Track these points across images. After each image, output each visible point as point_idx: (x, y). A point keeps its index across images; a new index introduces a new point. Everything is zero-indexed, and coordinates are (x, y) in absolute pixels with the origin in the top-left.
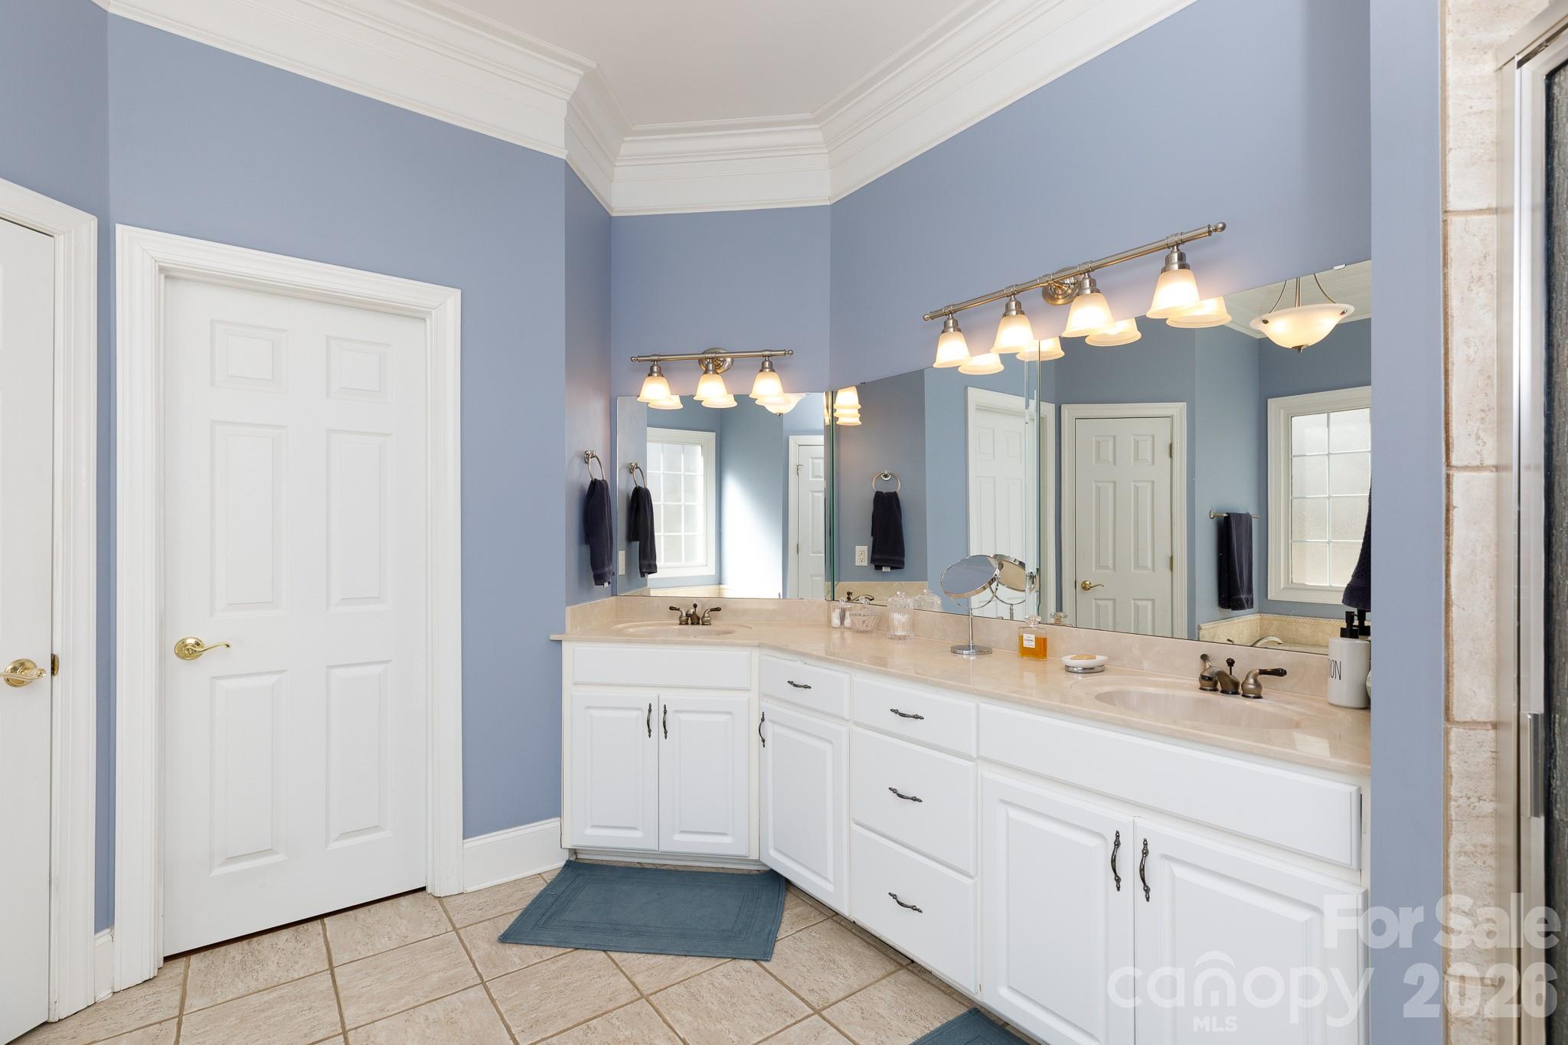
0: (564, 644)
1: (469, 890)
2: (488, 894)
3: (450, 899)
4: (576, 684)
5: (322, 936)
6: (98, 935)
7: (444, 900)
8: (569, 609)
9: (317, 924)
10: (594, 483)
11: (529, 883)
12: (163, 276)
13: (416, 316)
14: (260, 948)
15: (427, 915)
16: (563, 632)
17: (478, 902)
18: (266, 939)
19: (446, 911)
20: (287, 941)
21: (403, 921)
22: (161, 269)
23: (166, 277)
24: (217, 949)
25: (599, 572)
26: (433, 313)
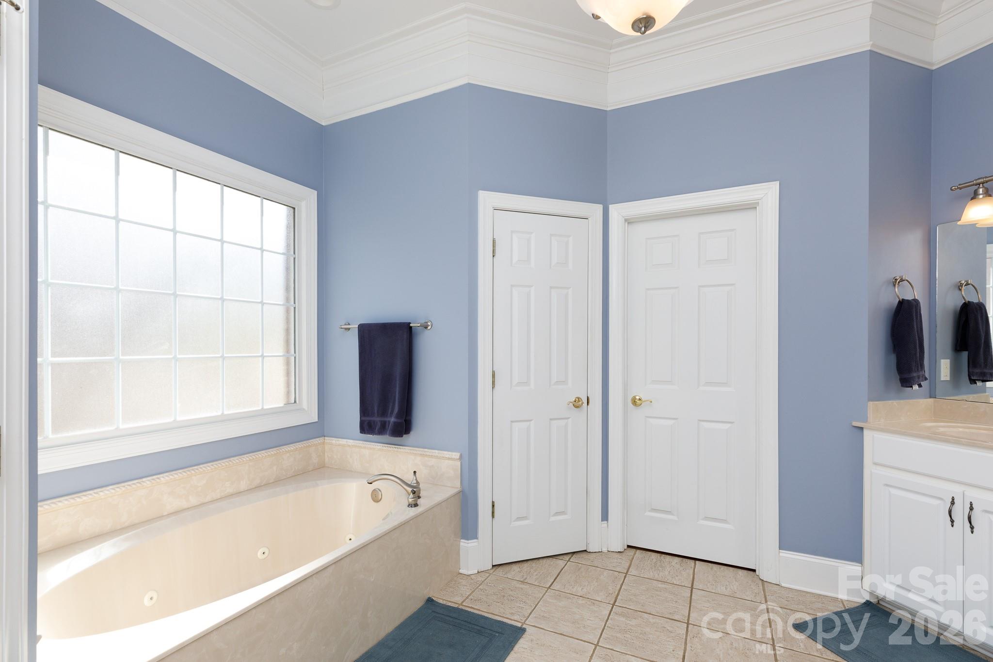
0: (865, 432)
1: (783, 585)
2: (796, 594)
3: (769, 585)
4: (875, 464)
5: (693, 569)
6: (603, 522)
7: (765, 583)
8: (871, 404)
9: (692, 562)
10: (902, 303)
11: (830, 601)
12: (627, 223)
13: (751, 207)
14: (664, 560)
15: (752, 586)
16: (865, 420)
17: (788, 596)
18: (668, 557)
19: (764, 591)
20: (676, 563)
21: (737, 583)
22: (626, 220)
23: (628, 223)
24: (648, 552)
25: (906, 376)
26: (760, 203)
